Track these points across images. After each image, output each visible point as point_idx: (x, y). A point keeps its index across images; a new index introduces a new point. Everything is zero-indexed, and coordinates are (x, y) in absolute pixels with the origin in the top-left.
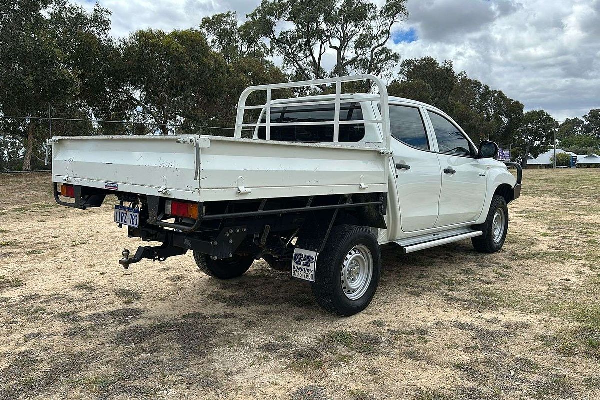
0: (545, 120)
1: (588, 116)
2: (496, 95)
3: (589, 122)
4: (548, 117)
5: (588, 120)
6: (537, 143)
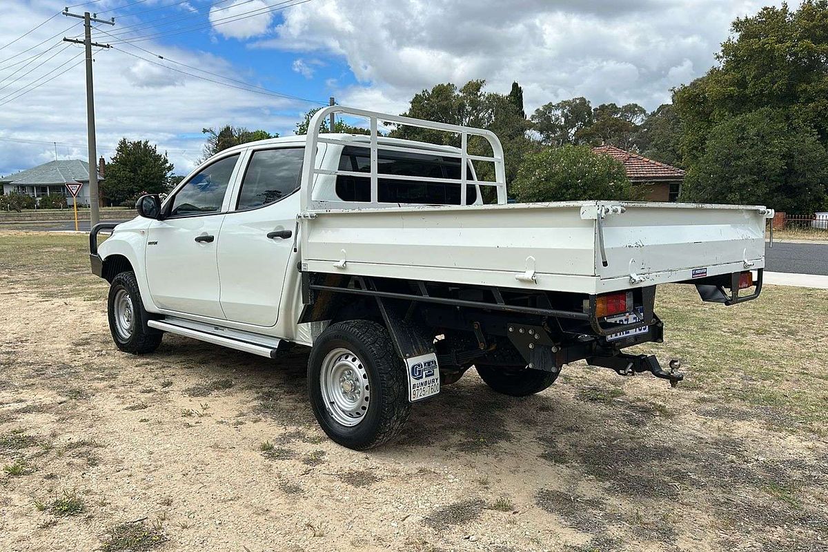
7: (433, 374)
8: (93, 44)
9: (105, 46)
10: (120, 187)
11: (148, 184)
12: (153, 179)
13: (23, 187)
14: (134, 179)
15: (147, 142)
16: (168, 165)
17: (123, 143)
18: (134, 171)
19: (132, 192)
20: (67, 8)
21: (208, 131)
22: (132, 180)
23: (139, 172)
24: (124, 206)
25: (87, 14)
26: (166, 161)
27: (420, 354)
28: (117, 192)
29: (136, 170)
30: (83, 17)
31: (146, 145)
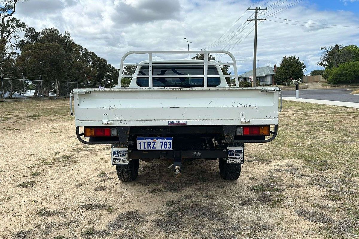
0: (112, 69)
1: (126, 68)
2: (91, 54)
3: (127, 71)
4: (113, 68)
5: (126, 70)
6: (109, 82)
7: (125, 156)
8: (258, 20)
9: (263, 20)
10: (282, 77)
11: (293, 75)
12: (296, 72)
13: (245, 78)
14: (288, 73)
15: (295, 56)
16: (303, 66)
17: (285, 58)
18: (288, 70)
19: (286, 78)
20: (249, 7)
21: (323, 49)
22: (287, 73)
23: (290, 70)
24: (282, 84)
25: (257, 8)
26: (303, 64)
27: (120, 147)
28: (280, 79)
29: (289, 69)
30: (255, 10)
31: (294, 58)
